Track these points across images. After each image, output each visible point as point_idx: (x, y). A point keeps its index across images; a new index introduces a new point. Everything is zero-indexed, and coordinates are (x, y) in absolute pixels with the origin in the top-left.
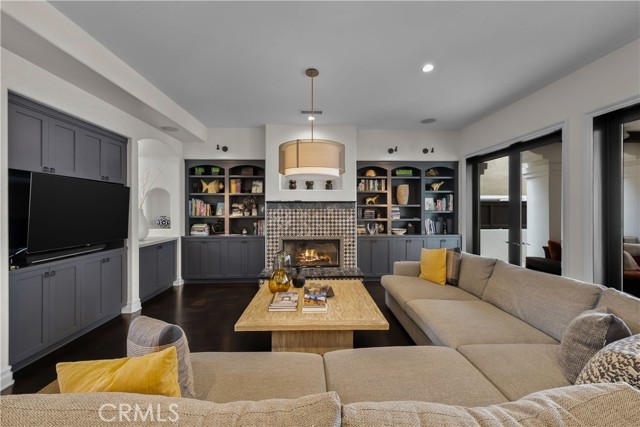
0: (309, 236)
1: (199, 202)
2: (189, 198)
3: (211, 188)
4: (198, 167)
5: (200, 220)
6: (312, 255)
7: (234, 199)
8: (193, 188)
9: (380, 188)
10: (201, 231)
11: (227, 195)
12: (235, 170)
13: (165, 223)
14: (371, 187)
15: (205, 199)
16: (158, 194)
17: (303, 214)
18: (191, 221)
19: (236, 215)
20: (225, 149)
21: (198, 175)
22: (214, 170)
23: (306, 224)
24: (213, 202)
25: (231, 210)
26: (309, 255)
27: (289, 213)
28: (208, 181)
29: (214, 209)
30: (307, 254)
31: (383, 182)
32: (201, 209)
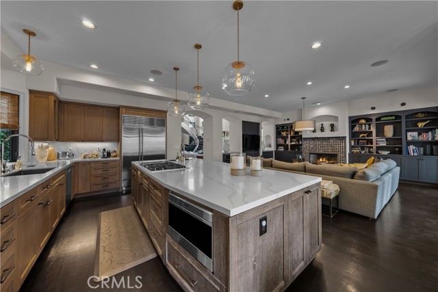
1: (280, 139)
2: (277, 137)
3: (284, 134)
4: (280, 127)
5: (281, 145)
7: (292, 138)
8: (278, 134)
9: (369, 128)
10: (281, 149)
11: (289, 136)
13: (270, 146)
14: (364, 128)
15: (283, 138)
16: (268, 137)
17: (318, 143)
18: (278, 145)
19: (293, 143)
20: (288, 120)
21: (280, 129)
22: (285, 127)
23: (319, 147)
24: (285, 139)
25: (291, 142)
26: (322, 161)
27: (312, 142)
28: (283, 131)
29: (285, 141)
32: (281, 141)
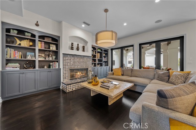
0: (79, 67)
1: (12, 50)
2: (5, 47)
3: (23, 43)
4: (13, 29)
6: (80, 74)
10: (14, 68)
11: (37, 48)
12: (42, 37)
17: (77, 59)
18: (7, 61)
20: (37, 25)
21: (12, 34)
22: (27, 34)
23: (78, 63)
26: (79, 74)
27: (72, 59)
28: (21, 39)
30: (78, 74)
31: (94, 52)
